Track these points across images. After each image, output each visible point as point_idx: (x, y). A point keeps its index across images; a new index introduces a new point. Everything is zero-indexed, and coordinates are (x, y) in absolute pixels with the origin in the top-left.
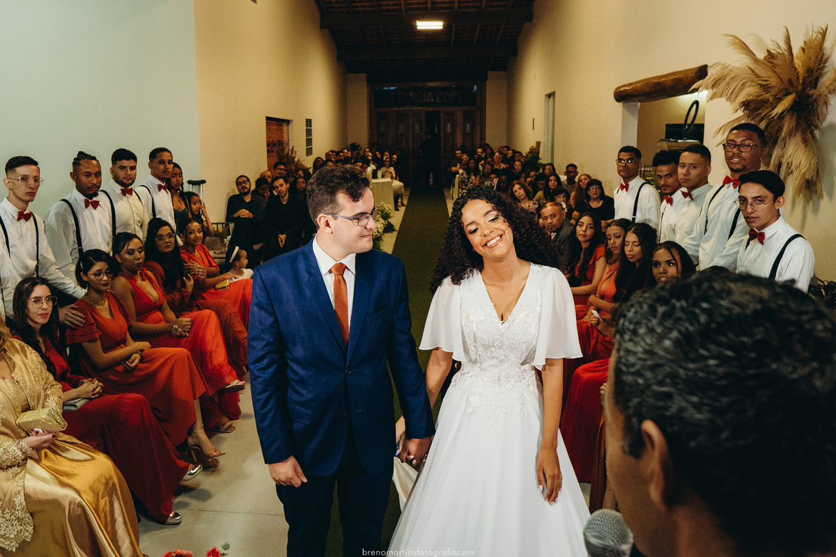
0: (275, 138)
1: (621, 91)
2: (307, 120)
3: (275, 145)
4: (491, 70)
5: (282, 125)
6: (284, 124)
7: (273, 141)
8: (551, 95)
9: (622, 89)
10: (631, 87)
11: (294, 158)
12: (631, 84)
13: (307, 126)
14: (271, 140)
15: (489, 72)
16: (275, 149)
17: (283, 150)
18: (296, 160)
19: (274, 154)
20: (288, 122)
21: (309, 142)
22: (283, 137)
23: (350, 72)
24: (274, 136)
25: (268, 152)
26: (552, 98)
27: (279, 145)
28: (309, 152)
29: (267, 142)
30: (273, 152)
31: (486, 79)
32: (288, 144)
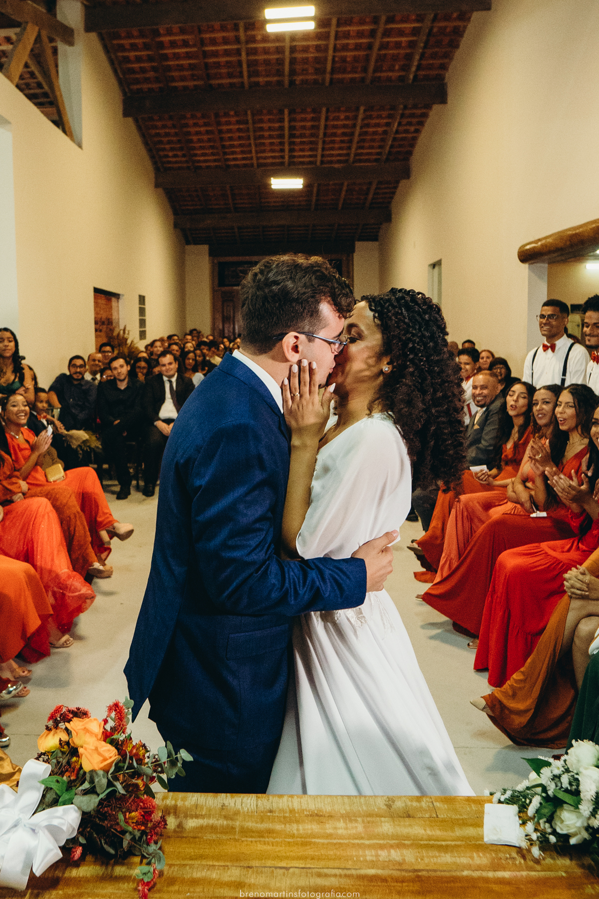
0: (104, 316)
1: (527, 250)
2: (140, 296)
3: (103, 323)
4: (359, 240)
5: (109, 300)
6: (114, 299)
7: (101, 318)
8: (436, 265)
9: (528, 247)
10: (540, 243)
11: (126, 340)
12: (539, 240)
13: (140, 303)
14: (99, 316)
15: (356, 243)
16: (104, 328)
17: (112, 330)
18: (129, 342)
19: (102, 334)
20: (117, 296)
21: (142, 323)
22: (111, 315)
23: (188, 243)
24: (102, 312)
25: (96, 330)
26: (437, 268)
27: (108, 324)
28: (143, 335)
29: (95, 318)
30: (101, 331)
31: (353, 251)
32: (118, 323)
